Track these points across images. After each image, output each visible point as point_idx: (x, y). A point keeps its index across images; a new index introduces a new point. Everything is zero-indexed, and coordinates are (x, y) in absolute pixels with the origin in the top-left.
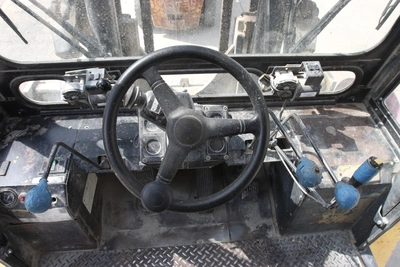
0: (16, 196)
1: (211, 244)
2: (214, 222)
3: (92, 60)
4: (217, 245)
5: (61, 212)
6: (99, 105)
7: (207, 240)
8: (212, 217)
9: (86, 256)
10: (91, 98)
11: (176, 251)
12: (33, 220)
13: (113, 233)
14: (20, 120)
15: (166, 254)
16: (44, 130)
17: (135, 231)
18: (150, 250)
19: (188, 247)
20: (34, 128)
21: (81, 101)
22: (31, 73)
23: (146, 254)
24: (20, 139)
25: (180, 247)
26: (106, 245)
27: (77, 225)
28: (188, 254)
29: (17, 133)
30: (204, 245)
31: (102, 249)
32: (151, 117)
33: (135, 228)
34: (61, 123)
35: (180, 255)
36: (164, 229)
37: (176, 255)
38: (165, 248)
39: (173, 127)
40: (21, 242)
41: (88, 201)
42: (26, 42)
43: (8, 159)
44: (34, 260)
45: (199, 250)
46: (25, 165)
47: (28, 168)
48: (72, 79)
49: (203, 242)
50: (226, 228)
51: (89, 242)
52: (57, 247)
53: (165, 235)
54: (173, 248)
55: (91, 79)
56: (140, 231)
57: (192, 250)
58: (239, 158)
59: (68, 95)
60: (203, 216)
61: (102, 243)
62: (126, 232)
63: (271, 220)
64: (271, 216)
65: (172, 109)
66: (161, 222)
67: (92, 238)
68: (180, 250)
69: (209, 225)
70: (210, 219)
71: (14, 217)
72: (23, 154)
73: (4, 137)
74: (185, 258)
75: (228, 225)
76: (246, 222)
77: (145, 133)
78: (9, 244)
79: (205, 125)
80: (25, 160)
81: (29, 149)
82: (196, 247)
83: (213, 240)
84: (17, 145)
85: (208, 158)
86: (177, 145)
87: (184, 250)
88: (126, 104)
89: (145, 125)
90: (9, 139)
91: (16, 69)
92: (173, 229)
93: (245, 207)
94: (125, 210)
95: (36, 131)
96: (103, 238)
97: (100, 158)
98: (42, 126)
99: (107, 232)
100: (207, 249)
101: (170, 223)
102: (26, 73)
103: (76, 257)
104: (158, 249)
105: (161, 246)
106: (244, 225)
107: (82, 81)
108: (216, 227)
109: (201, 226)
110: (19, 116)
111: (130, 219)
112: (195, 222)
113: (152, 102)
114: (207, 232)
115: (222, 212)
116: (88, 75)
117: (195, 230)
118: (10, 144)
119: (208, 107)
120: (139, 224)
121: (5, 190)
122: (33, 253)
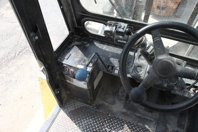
0: (69, 70)
1: (145, 128)
2: (150, 117)
3: (122, 18)
4: (148, 130)
5: (84, 84)
6: (119, 41)
7: (144, 125)
8: (150, 114)
9: (86, 107)
10: (116, 36)
11: (127, 123)
12: (72, 83)
13: (101, 102)
14: (80, 37)
15: (121, 123)
16: (88, 45)
17: (111, 105)
18: (115, 117)
19: (133, 124)
20: (85, 43)
21: (111, 37)
22: (92, 18)
23: (112, 118)
24: (78, 46)
25: (129, 123)
26: (95, 106)
27: (88, 92)
28: (132, 127)
29: (77, 43)
30: (141, 127)
31: (93, 107)
32: (145, 54)
33: (111, 104)
34: (97, 44)
35: (128, 126)
36: (124, 110)
37: (126, 125)
38: (122, 120)
39: (157, 63)
40: (63, 90)
41: (96, 83)
42: (96, 3)
43: (70, 53)
44: (65, 99)
45: (138, 128)
46: (76, 57)
47: (77, 59)
48: (110, 25)
49: (141, 125)
50: (155, 123)
51: (89, 102)
52: (75, 98)
53: (124, 114)
54: (126, 121)
55: (120, 27)
56: (113, 106)
57: (135, 126)
58: (179, 91)
59: (106, 32)
60: (146, 112)
61: (94, 105)
62: (107, 104)
63: (182, 130)
64: (183, 128)
65: (160, 54)
66: (124, 107)
67: (91, 101)
68: (129, 124)
69: (147, 118)
70: (149, 116)
71: (65, 78)
72: (77, 52)
73: (71, 43)
74: (130, 128)
75: (158, 122)
76: (168, 125)
77: (137, 61)
78: (59, 89)
79: (175, 68)
80: (77, 55)
81: (80, 51)
82: (137, 125)
83: (147, 126)
84: (75, 48)
85: (165, 85)
86: (156, 73)
87: (131, 125)
88: (136, 44)
89: (139, 57)
90: (73, 44)
91: (87, 14)
92: (129, 112)
93: (170, 117)
94: (110, 94)
95: (85, 44)
96: (95, 102)
97: (109, 66)
98: (88, 43)
99: (99, 101)
100: (142, 129)
101: (128, 109)
102: (91, 17)
103: (81, 106)
104: (118, 118)
105: (121, 118)
106: (166, 126)
107: (114, 27)
108: (150, 120)
109: (143, 117)
110: (80, 35)
111: (110, 99)
112: (141, 113)
113: (149, 47)
114: (145, 121)
115: (156, 115)
116: (119, 25)
117: (140, 117)
118: (73, 46)
119: (175, 59)
120: (114, 103)
121: (65, 65)
122: (66, 96)
